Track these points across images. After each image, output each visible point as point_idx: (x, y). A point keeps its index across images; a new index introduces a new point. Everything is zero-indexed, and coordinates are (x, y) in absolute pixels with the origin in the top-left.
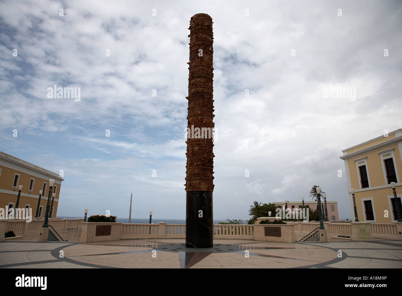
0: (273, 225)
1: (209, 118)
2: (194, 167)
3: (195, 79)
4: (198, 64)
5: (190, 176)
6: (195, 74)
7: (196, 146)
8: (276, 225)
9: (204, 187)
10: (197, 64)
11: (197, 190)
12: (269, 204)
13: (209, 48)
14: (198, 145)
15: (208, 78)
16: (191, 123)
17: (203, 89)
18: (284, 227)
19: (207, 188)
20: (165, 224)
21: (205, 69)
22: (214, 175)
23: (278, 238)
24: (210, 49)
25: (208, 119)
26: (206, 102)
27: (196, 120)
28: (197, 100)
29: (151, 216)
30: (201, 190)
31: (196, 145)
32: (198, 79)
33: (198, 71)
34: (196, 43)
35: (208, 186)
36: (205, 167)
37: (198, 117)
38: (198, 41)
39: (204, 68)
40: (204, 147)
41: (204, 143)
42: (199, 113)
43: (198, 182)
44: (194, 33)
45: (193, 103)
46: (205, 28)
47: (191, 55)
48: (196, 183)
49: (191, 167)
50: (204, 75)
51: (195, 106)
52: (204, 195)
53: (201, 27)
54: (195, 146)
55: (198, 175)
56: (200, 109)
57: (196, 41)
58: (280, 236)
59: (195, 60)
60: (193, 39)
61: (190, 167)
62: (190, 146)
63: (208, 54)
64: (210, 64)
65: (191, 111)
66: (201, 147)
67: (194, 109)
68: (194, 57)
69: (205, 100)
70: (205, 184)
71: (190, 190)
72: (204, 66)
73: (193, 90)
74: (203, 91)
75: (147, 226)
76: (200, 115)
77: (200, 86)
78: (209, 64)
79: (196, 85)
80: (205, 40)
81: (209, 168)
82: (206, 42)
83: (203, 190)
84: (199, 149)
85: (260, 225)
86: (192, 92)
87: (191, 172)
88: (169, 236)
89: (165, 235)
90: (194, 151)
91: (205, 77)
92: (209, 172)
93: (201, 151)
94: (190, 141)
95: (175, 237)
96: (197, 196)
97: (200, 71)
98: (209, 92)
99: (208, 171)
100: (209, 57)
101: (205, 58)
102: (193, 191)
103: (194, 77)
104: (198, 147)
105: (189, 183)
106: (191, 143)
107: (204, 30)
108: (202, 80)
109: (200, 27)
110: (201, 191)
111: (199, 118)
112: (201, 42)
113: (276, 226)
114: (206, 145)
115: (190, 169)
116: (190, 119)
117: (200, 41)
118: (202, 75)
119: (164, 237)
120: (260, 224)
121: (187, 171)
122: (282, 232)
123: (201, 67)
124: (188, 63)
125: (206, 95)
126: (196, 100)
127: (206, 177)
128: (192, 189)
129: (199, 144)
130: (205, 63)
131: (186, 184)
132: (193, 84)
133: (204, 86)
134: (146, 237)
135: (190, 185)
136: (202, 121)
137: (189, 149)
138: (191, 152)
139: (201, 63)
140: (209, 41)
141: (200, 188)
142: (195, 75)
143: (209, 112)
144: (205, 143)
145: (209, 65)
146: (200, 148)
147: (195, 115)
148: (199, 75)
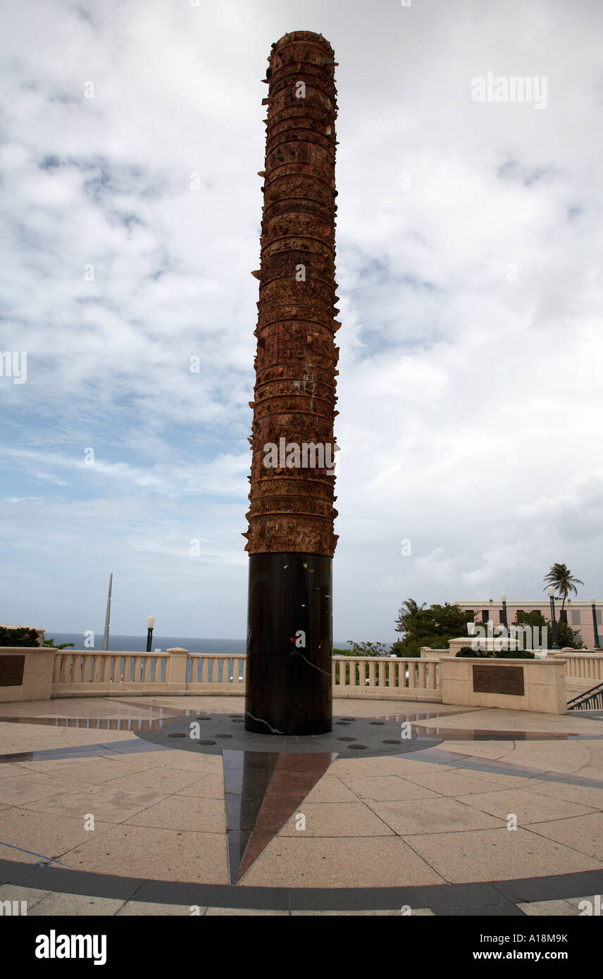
0: (499, 662)
1: (324, 330)
2: (276, 477)
3: (283, 213)
4: (291, 170)
5: (264, 505)
6: (280, 201)
7: (283, 411)
8: (508, 662)
9: (307, 539)
10: (288, 172)
11: (284, 550)
12: (445, 606)
13: (325, 130)
14: (287, 408)
15: (322, 213)
16: (267, 342)
17: (307, 243)
18: (532, 666)
19: (315, 544)
20: (186, 653)
21: (312, 185)
22: (335, 505)
23: (515, 697)
24: (329, 132)
25: (320, 332)
26: (315, 283)
27: (284, 334)
28: (286, 276)
29: (150, 630)
30: (298, 550)
31: (282, 408)
32: (292, 215)
33: (293, 190)
34: (285, 115)
35: (319, 538)
36: (310, 479)
37: (291, 326)
38: (294, 106)
39: (311, 182)
40: (307, 415)
41: (309, 404)
42: (294, 313)
43: (288, 523)
44: (279, 86)
45: (273, 283)
46: (315, 71)
47: (271, 148)
48: (281, 526)
49: (266, 478)
50: (311, 204)
51: (282, 291)
52: (305, 566)
53: (303, 68)
54: (280, 414)
55: (288, 500)
56: (297, 300)
57: (286, 108)
58: (520, 692)
59: (282, 160)
60: (278, 103)
61: (261, 477)
62: (263, 414)
63: (321, 145)
64: (328, 174)
65: (269, 308)
66: (297, 416)
67: (279, 301)
68: (279, 152)
69: (312, 274)
70: (311, 532)
71: (263, 550)
72: (310, 177)
73: (274, 247)
74: (307, 248)
75: (133, 659)
76: (295, 318)
77: (296, 235)
78: (325, 173)
79: (286, 232)
80: (314, 105)
81: (322, 481)
82: (315, 111)
83: (304, 550)
84: (292, 422)
85: (458, 661)
86: (271, 253)
87: (264, 492)
88: (195, 687)
89: (187, 685)
90: (277, 427)
91: (313, 210)
92: (322, 495)
93: (299, 429)
94: (263, 399)
95: (215, 691)
96: (285, 567)
97: (298, 190)
98: (325, 253)
99: (319, 492)
100: (325, 156)
101: (313, 154)
102: (269, 553)
103: (278, 210)
104: (290, 416)
105: (259, 527)
106: (267, 404)
107: (312, 78)
108: (303, 218)
109: (299, 68)
110: (297, 553)
111: (294, 328)
112: (301, 110)
113: (509, 665)
114: (315, 410)
115: (262, 485)
116: (265, 334)
117: (300, 106)
118: (304, 202)
119: (183, 691)
120: (457, 656)
121: (252, 491)
122: (526, 681)
123: (299, 181)
124: (261, 174)
125: (315, 262)
126: (283, 275)
127: (314, 510)
128: (268, 547)
129: (293, 407)
130: (311, 169)
131: (250, 531)
132: (274, 229)
133: (310, 233)
134: (129, 691)
135: (262, 534)
136: (302, 337)
137: (260, 422)
138: (268, 430)
139: (300, 169)
140: (325, 109)
141: (294, 544)
142: (281, 204)
143: (324, 314)
144: (312, 405)
145: (325, 176)
146: (294, 418)
147: (282, 319)
148: (294, 202)
